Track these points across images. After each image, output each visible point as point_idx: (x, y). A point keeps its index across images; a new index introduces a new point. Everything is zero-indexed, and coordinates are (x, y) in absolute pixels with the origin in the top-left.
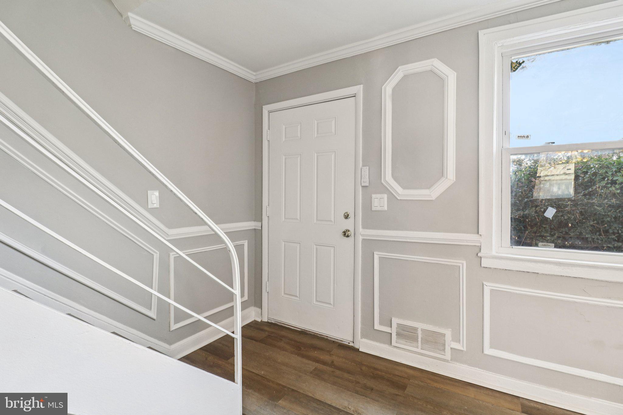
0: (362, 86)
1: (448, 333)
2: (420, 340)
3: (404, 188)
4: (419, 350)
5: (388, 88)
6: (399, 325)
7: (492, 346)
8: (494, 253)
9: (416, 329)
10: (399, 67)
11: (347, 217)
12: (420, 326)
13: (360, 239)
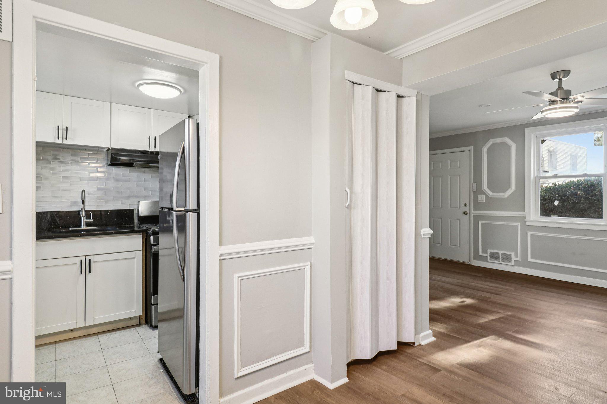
0: (473, 147)
1: (513, 254)
2: (500, 258)
3: (493, 192)
4: (500, 262)
5: (485, 149)
6: (491, 253)
7: (532, 258)
8: (532, 219)
9: (498, 254)
10: (491, 140)
11: (465, 205)
12: (500, 252)
13: (472, 215)
